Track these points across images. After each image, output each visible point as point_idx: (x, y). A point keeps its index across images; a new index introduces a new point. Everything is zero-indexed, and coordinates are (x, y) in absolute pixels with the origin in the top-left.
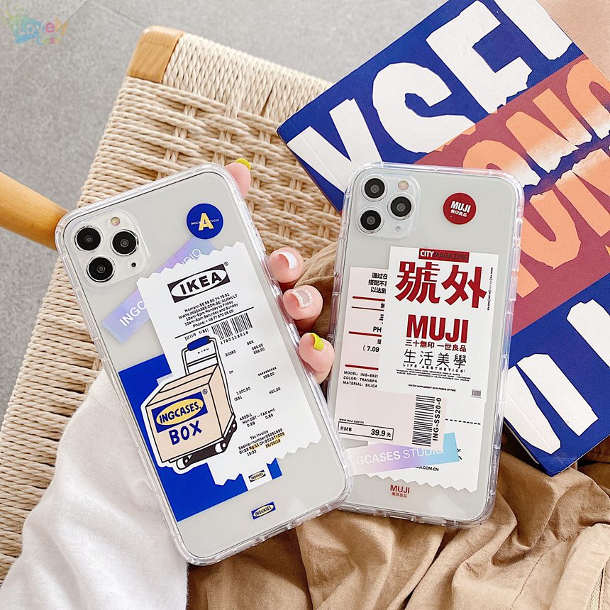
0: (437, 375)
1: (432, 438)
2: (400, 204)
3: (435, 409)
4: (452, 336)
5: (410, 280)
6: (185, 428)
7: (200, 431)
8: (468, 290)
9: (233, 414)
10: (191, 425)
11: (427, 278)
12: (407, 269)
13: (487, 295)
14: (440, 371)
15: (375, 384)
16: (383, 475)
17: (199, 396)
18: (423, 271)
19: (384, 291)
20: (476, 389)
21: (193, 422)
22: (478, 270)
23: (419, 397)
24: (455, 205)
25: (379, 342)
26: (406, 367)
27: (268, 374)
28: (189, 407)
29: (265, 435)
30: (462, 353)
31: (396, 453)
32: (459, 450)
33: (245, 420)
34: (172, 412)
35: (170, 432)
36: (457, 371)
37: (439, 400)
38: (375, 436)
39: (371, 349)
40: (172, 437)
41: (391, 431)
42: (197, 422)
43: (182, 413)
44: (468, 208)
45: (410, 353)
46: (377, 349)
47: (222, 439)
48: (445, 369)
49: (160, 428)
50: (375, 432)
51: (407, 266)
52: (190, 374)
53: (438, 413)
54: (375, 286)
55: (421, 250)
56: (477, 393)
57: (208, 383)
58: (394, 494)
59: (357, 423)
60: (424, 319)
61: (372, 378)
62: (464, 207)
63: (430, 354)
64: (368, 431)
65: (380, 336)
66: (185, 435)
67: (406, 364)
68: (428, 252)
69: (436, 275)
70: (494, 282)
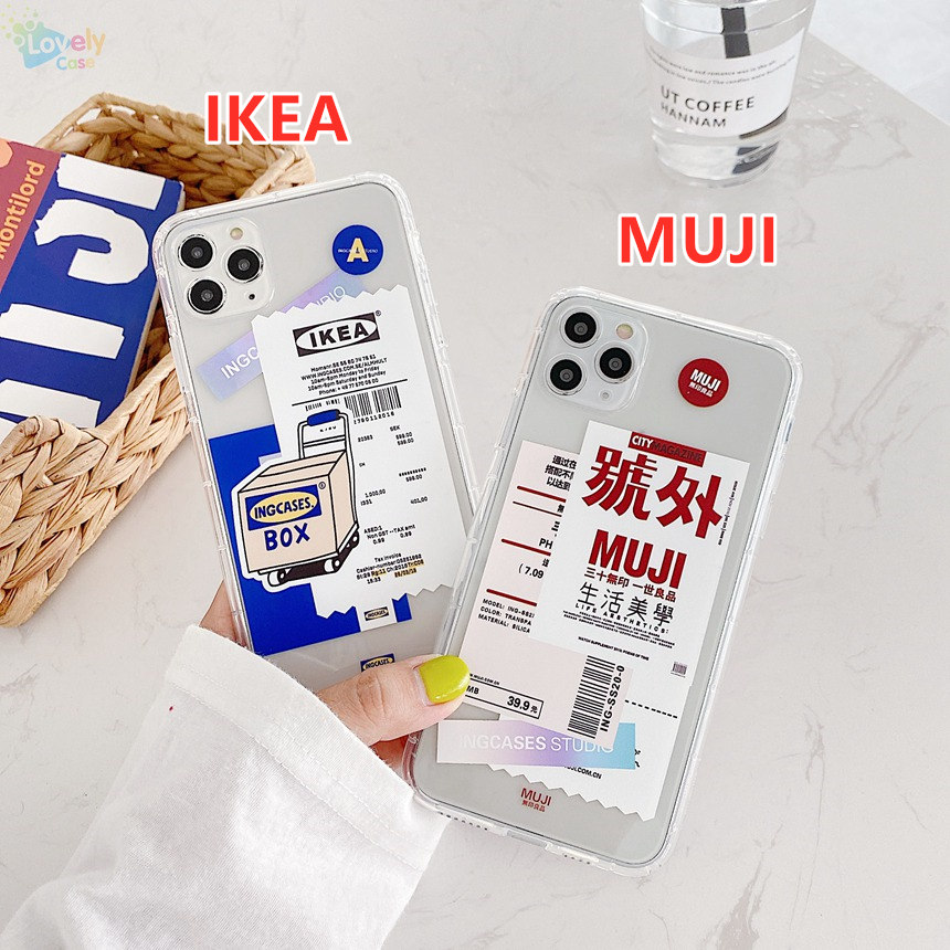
0: (624, 630)
1: (600, 726)
2: (617, 359)
3: (612, 682)
4: (657, 574)
5: (609, 476)
6: (286, 530)
7: (307, 538)
8: (695, 509)
9: (356, 522)
10: (296, 527)
11: (636, 479)
12: (608, 459)
13: (722, 521)
14: (630, 625)
15: (528, 627)
16: (514, 771)
17: (313, 490)
18: (632, 467)
19: (567, 486)
20: (680, 662)
21: (300, 524)
22: (715, 482)
23: (591, 659)
24: (696, 375)
25: (546, 563)
26: (580, 610)
27: (412, 476)
28: (297, 503)
29: (395, 559)
30: (669, 604)
31: (541, 740)
32: (638, 752)
33: (371, 533)
34: (273, 506)
35: (266, 533)
36: (656, 629)
37: (621, 669)
38: (512, 707)
39: (531, 571)
40: (268, 540)
41: (538, 705)
42: (305, 525)
43: (286, 509)
44: (716, 384)
45: (590, 588)
46: (539, 574)
47: (336, 554)
48: (638, 623)
49: (253, 525)
50: (514, 702)
51: (609, 454)
52: (305, 458)
53: (615, 689)
54: (554, 477)
55: (634, 434)
56: (680, 669)
57: (328, 475)
58: (525, 802)
59: (489, 682)
60: (620, 540)
61: (525, 617)
62: (711, 382)
63: (620, 596)
64: (504, 698)
65: (549, 554)
66: (286, 540)
67: (580, 604)
68: (644, 439)
69: (651, 476)
70: (736, 503)
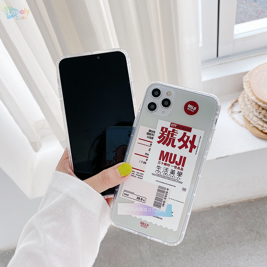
0: (169, 179)
1: (162, 205)
2: (166, 102)
3: (165, 193)
4: (178, 163)
5: (164, 135)
8: (189, 144)
11: (172, 136)
12: (164, 130)
13: (197, 148)
14: (170, 177)
15: (142, 178)
16: (138, 217)
18: (171, 133)
19: (153, 138)
20: (184, 188)
22: (194, 137)
23: (159, 187)
24: (189, 106)
25: (147, 160)
26: (156, 173)
30: (181, 171)
31: (146, 209)
32: (172, 212)
36: (178, 178)
37: (168, 189)
38: (138, 200)
39: (143, 162)
41: (145, 199)
44: (195, 108)
45: (159, 167)
46: (145, 163)
48: (173, 177)
50: (138, 198)
51: (164, 129)
53: (166, 195)
54: (149, 136)
55: (171, 123)
56: (184, 189)
58: (141, 226)
59: (131, 193)
60: (168, 153)
61: (141, 175)
62: (193, 108)
63: (167, 169)
64: (135, 197)
65: (148, 157)
67: (156, 171)
68: (174, 125)
69: (176, 135)
70: (200, 143)
